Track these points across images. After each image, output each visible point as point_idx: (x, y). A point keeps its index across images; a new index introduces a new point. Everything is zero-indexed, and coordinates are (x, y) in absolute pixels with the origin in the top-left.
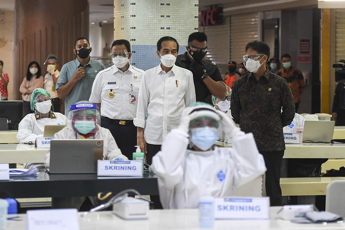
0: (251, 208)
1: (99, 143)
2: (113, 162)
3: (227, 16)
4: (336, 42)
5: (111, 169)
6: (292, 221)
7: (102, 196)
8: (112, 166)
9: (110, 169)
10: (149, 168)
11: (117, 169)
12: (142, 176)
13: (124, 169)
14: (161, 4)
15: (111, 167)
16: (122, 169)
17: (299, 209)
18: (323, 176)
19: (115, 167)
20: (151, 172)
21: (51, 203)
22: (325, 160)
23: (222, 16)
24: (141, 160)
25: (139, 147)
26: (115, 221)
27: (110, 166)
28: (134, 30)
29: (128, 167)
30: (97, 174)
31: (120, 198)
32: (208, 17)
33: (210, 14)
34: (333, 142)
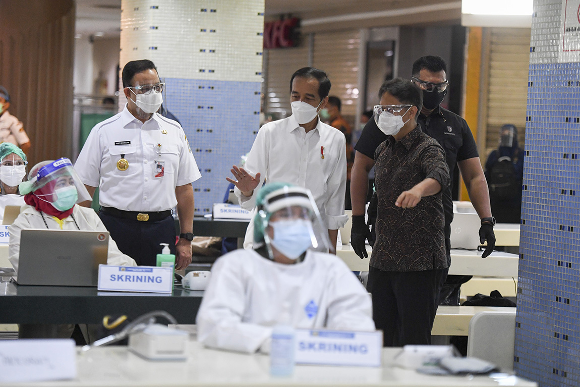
0: (353, 349)
1: (102, 237)
2: (124, 268)
3: (307, 34)
4: (489, 84)
5: (120, 280)
6: (419, 371)
7: (110, 322)
8: (122, 276)
9: (118, 280)
10: (182, 280)
11: (130, 281)
12: (171, 292)
13: (141, 280)
14: (202, 10)
15: (120, 276)
16: (139, 280)
17: (430, 353)
18: (463, 305)
19: (126, 276)
20: (186, 287)
21: (17, 334)
22: (467, 278)
23: (299, 33)
24: (171, 266)
25: (168, 245)
26: (132, 363)
27: (118, 276)
28: (154, 51)
29: (149, 278)
30: (97, 287)
31: (142, 326)
32: (275, 34)
33: (278, 29)
34: (481, 249)
